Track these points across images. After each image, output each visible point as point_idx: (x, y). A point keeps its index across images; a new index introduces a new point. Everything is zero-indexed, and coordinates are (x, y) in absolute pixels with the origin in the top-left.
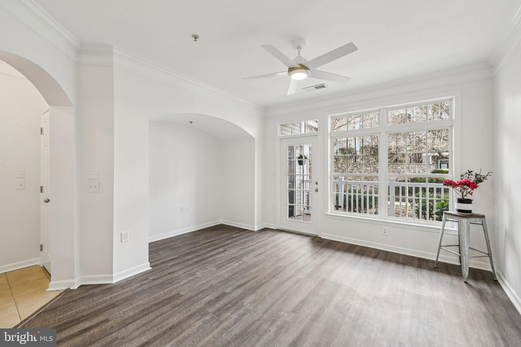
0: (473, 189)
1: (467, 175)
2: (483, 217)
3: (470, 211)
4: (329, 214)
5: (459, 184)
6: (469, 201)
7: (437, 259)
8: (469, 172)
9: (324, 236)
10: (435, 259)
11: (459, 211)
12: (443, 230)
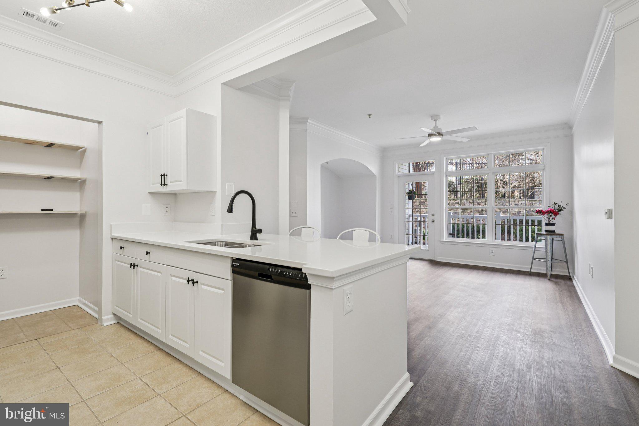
0: (555, 216)
1: (553, 206)
2: (562, 235)
3: (554, 231)
4: (445, 240)
5: (546, 213)
6: (553, 225)
7: (531, 270)
8: (555, 204)
9: (440, 259)
10: (529, 270)
11: (546, 231)
12: (535, 247)
